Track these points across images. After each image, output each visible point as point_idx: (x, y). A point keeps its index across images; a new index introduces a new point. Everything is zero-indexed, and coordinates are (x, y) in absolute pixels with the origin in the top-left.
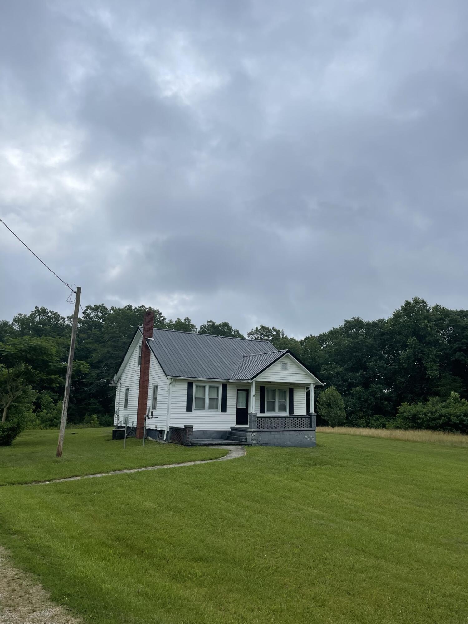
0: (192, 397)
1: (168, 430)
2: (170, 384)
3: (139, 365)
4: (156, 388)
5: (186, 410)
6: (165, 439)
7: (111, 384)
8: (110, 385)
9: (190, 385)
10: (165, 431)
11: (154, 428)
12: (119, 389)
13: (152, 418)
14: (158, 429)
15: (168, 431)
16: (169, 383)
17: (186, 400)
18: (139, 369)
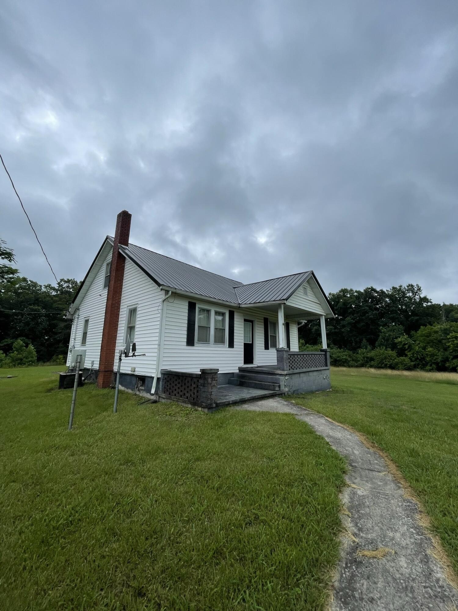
0: (194, 325)
1: (160, 376)
2: (164, 301)
3: (105, 287)
4: (133, 312)
5: (185, 344)
6: (153, 391)
7: (66, 316)
8: (64, 317)
9: (192, 307)
10: (153, 378)
11: (130, 372)
12: (76, 322)
13: (134, 355)
14: (136, 373)
15: (158, 379)
16: (161, 300)
17: (186, 329)
18: (106, 292)
